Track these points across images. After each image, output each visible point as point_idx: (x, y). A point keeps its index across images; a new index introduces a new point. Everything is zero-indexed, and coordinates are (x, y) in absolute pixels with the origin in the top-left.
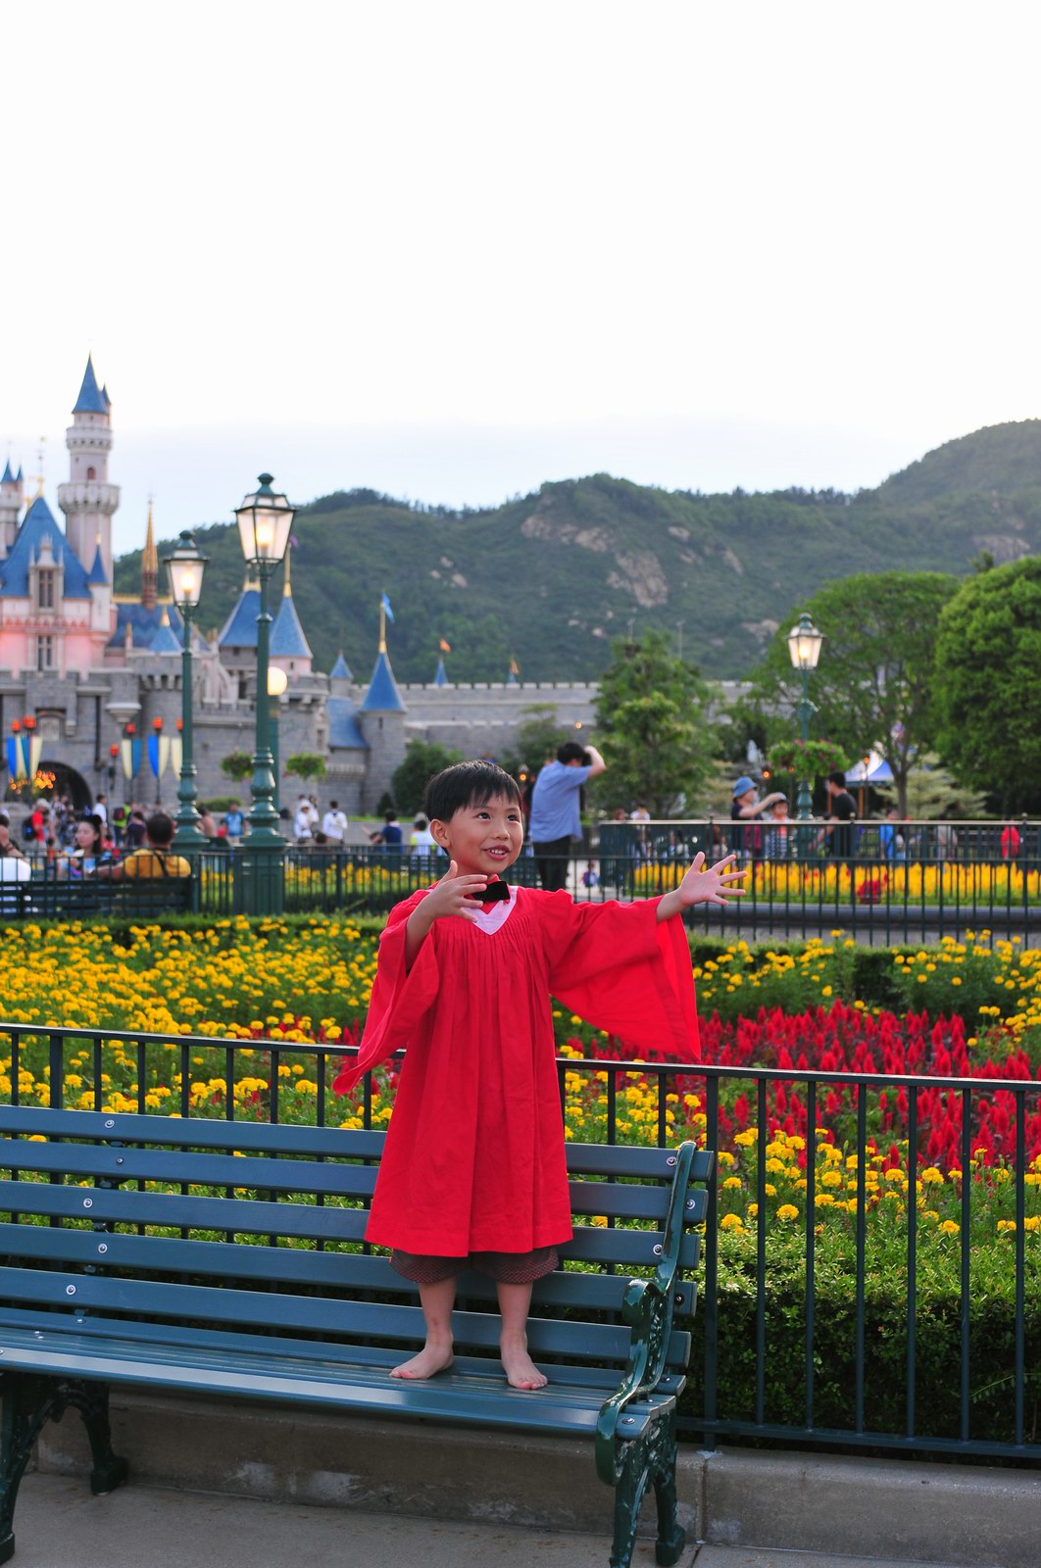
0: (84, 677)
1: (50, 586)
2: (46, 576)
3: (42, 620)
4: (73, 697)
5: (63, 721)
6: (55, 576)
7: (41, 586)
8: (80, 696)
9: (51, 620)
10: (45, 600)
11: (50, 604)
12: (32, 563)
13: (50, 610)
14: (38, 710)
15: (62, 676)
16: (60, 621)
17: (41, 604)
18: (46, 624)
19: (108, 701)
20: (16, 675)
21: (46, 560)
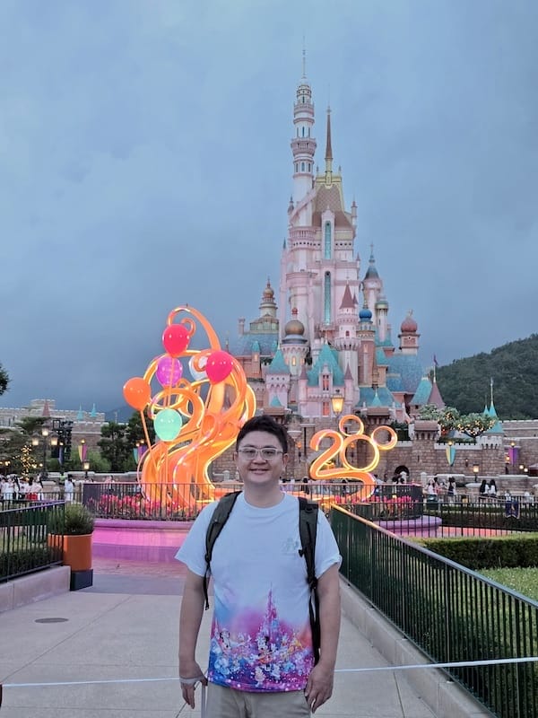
1: (328, 382)
2: (326, 377)
6: (329, 377)
7: (324, 382)
10: (326, 388)
11: (328, 389)
12: (320, 372)
13: (327, 392)
17: (324, 390)
20: (311, 420)
21: (326, 372)
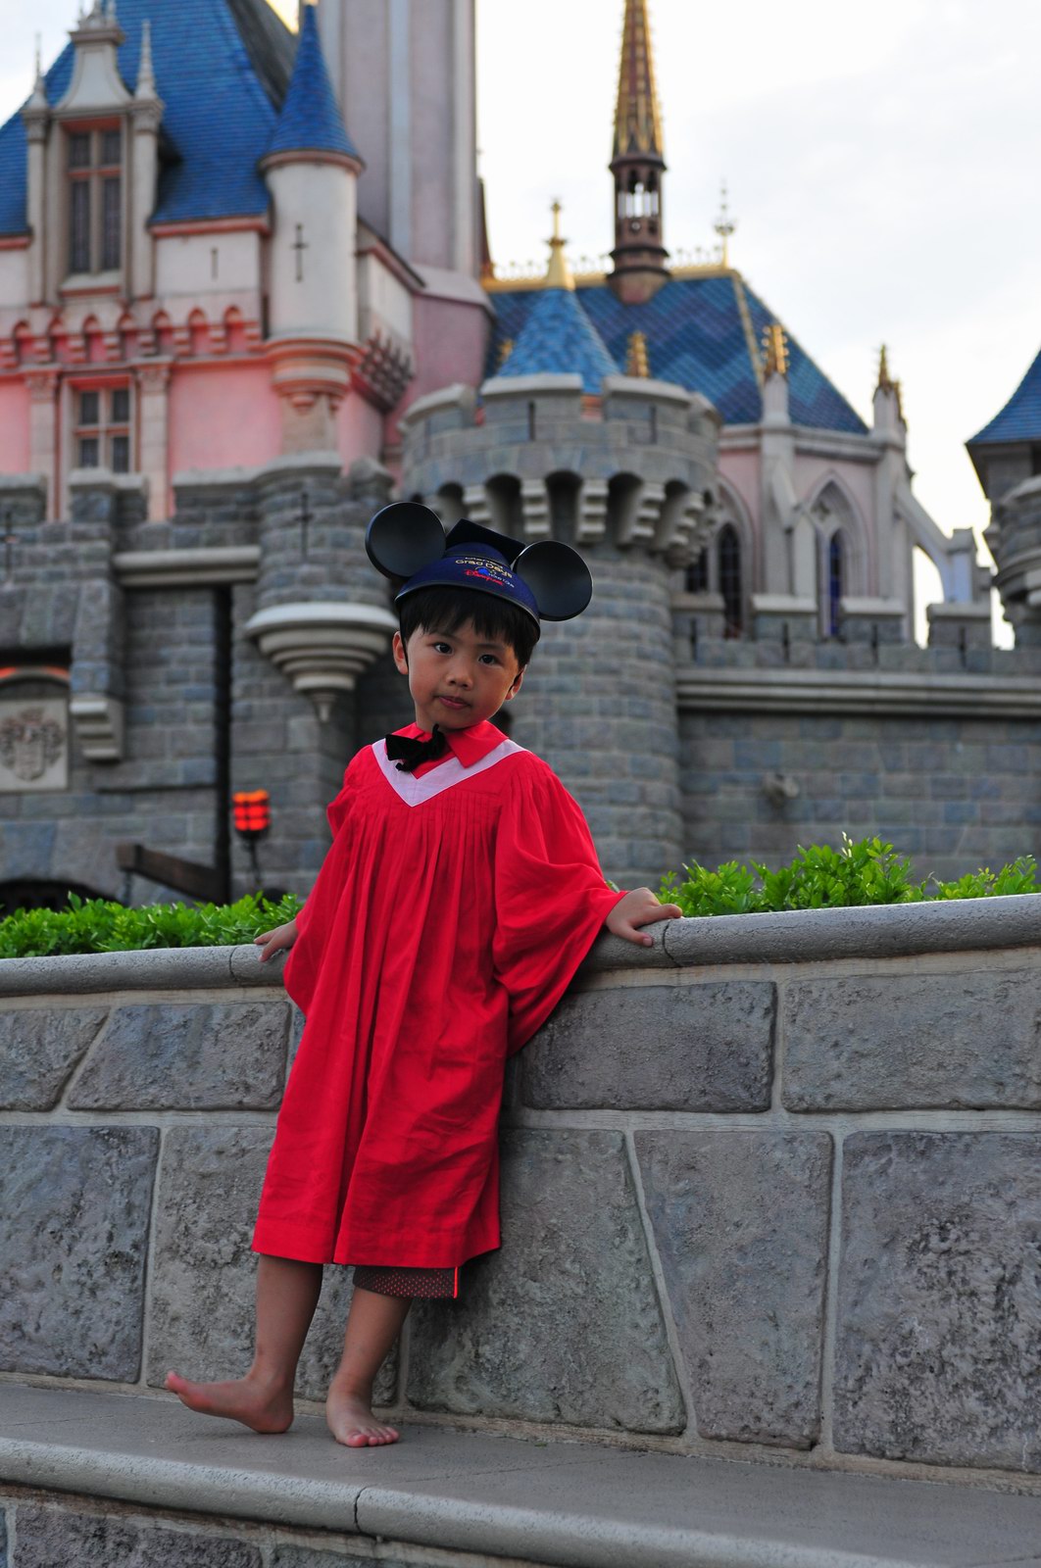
3: (75, 321)
16: (144, 316)
18: (94, 337)
19: (253, 603)
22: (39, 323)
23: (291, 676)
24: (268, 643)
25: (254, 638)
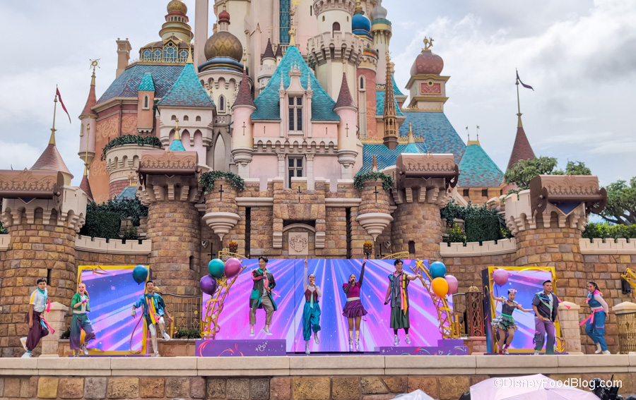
0: (333, 189)
1: (300, 111)
2: (295, 101)
3: (292, 141)
4: (323, 207)
5: (312, 234)
6: (304, 100)
7: (291, 111)
8: (330, 208)
9: (300, 141)
10: (296, 122)
11: (300, 128)
12: (282, 88)
13: (300, 132)
14: (286, 223)
15: (311, 187)
16: (309, 142)
17: (291, 128)
18: (296, 146)
19: (359, 213)
20: (264, 189)
21: (295, 88)
22: (283, 142)
23: (367, 230)
24: (362, 223)
25: (358, 221)
